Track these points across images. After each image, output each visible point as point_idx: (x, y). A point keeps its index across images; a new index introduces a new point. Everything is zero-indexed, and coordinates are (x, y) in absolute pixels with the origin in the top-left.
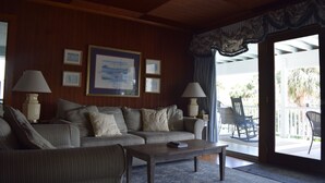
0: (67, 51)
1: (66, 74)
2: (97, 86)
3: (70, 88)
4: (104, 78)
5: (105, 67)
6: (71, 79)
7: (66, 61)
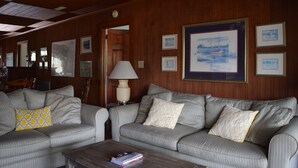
0: (164, 37)
1: (164, 59)
2: (192, 69)
3: (168, 73)
4: (199, 60)
5: (200, 47)
6: (169, 64)
7: (164, 47)
